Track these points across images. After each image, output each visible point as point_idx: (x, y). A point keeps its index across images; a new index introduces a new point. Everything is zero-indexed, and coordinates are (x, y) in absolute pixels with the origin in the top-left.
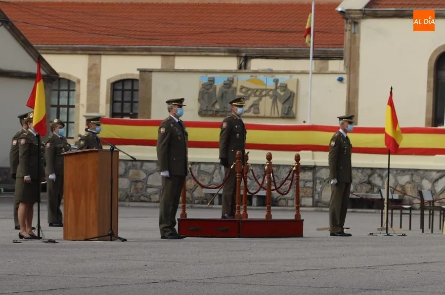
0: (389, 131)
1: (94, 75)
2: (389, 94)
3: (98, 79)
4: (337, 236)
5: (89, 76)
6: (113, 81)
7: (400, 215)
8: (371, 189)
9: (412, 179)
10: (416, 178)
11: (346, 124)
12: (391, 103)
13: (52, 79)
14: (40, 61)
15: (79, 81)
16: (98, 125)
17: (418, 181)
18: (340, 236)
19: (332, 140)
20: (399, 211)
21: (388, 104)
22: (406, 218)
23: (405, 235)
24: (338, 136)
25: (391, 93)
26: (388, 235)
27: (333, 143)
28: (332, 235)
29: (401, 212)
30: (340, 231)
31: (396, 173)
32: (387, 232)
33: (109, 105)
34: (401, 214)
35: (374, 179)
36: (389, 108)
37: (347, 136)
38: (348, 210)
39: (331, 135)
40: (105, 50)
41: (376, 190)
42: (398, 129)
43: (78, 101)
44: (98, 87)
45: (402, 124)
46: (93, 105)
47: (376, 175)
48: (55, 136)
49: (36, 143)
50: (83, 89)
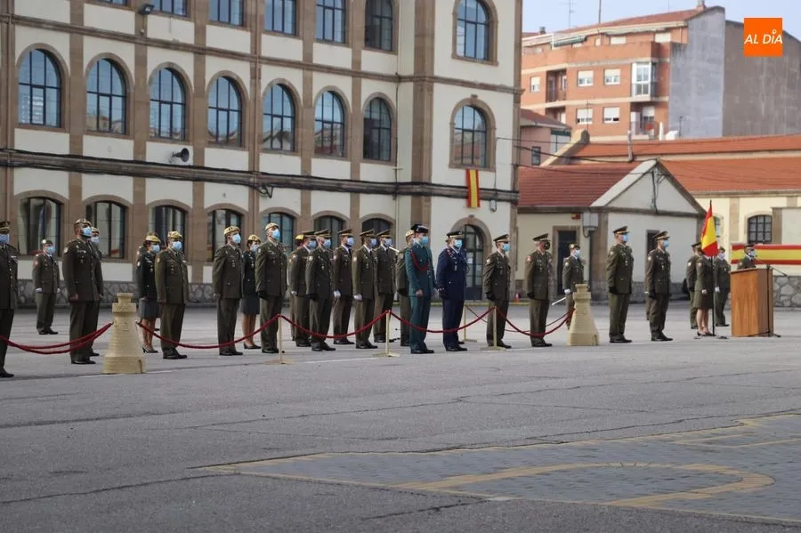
1: (734, 214)
3: (737, 215)
5: (731, 214)
6: (750, 216)
13: (702, 216)
14: (695, 204)
15: (723, 218)
16: (752, 250)
33: (746, 235)
40: (742, 194)
43: (722, 231)
44: (738, 222)
46: (733, 235)
48: (718, 259)
49: (709, 265)
50: (725, 223)
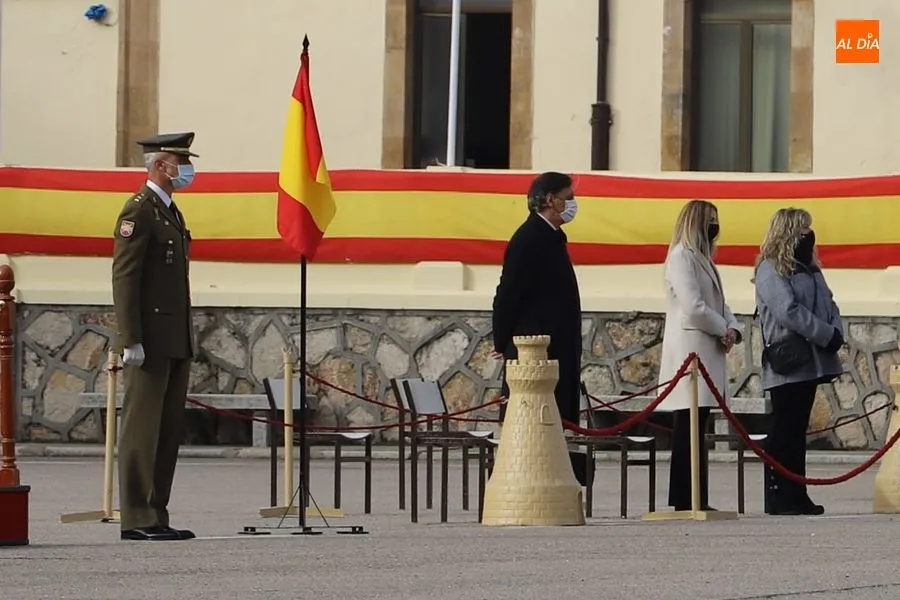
0: (292, 183)
2: (299, 63)
4: (146, 538)
7: (333, 464)
8: (210, 377)
9: (344, 341)
10: (358, 339)
11: (170, 162)
12: (303, 93)
17: (363, 349)
18: (154, 538)
19: (124, 216)
20: (330, 452)
21: (293, 95)
22: (353, 476)
23: (361, 530)
24: (143, 203)
25: (305, 57)
26: (307, 531)
27: (128, 228)
28: (127, 534)
29: (338, 452)
30: (153, 521)
31: (292, 325)
32: (302, 522)
34: (338, 459)
35: (219, 343)
36: (296, 107)
37: (172, 204)
38: (182, 450)
39: (120, 200)
41: (224, 380)
42: (320, 178)
45: (334, 159)
47: (224, 331)
